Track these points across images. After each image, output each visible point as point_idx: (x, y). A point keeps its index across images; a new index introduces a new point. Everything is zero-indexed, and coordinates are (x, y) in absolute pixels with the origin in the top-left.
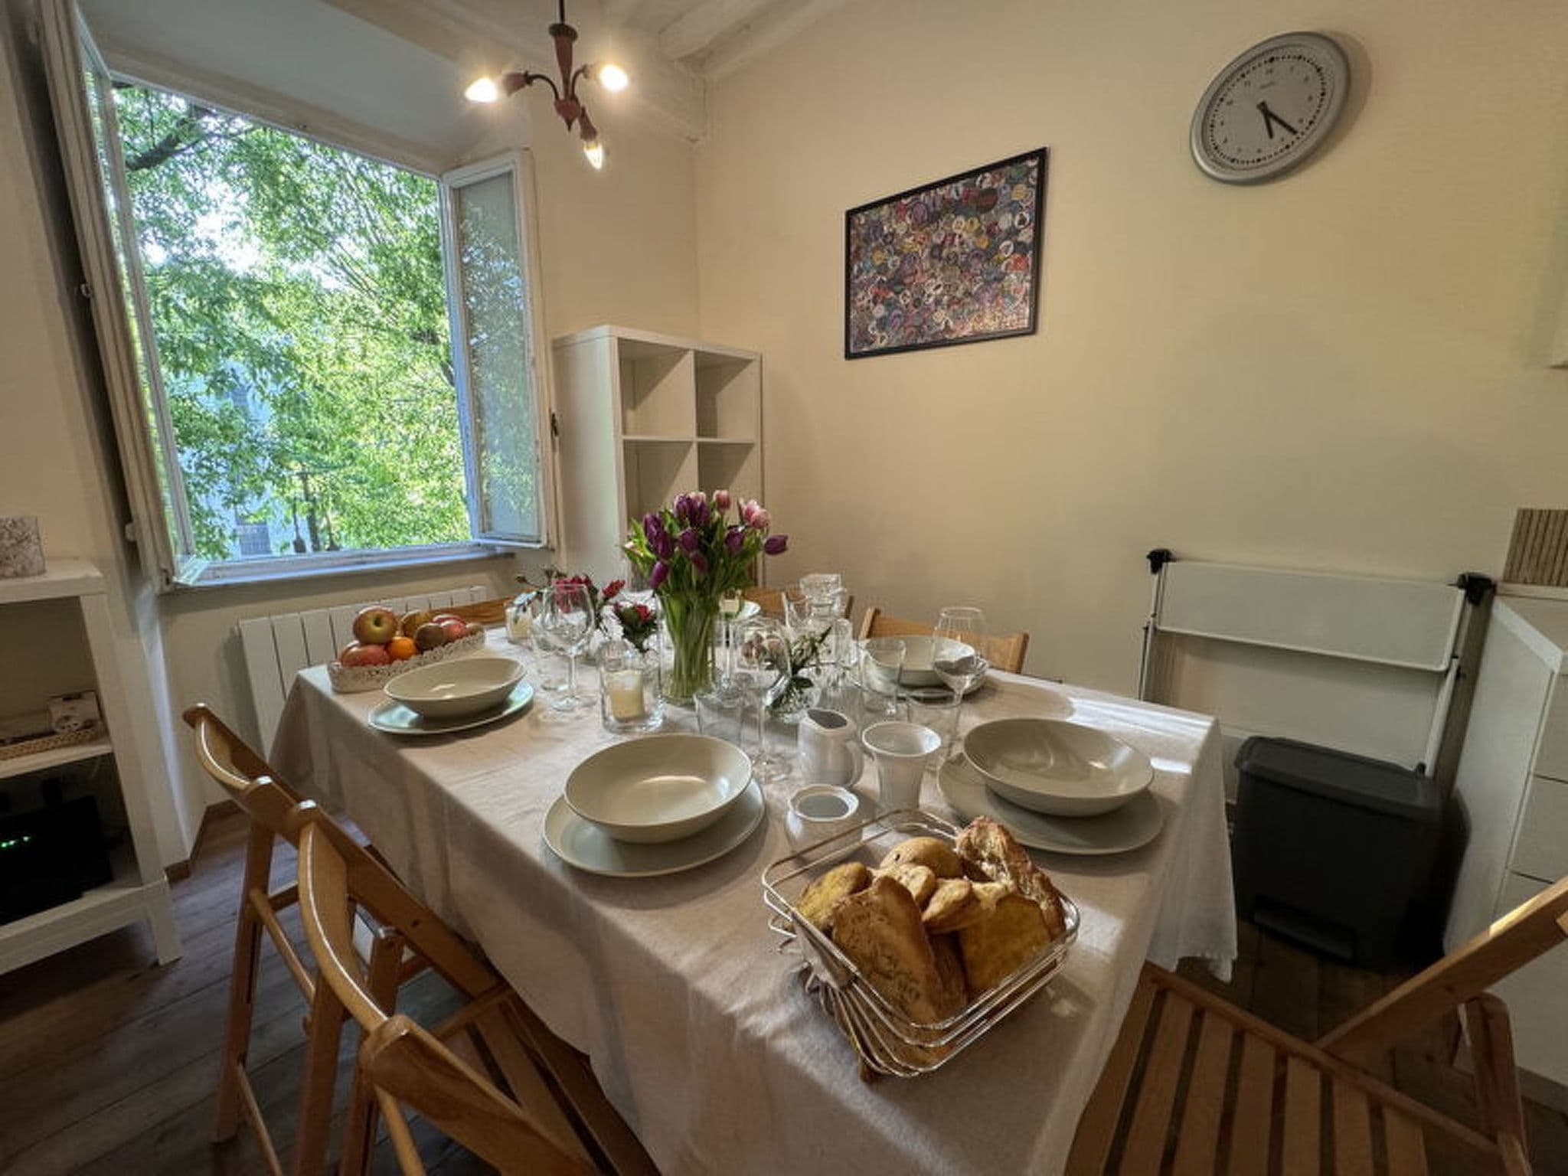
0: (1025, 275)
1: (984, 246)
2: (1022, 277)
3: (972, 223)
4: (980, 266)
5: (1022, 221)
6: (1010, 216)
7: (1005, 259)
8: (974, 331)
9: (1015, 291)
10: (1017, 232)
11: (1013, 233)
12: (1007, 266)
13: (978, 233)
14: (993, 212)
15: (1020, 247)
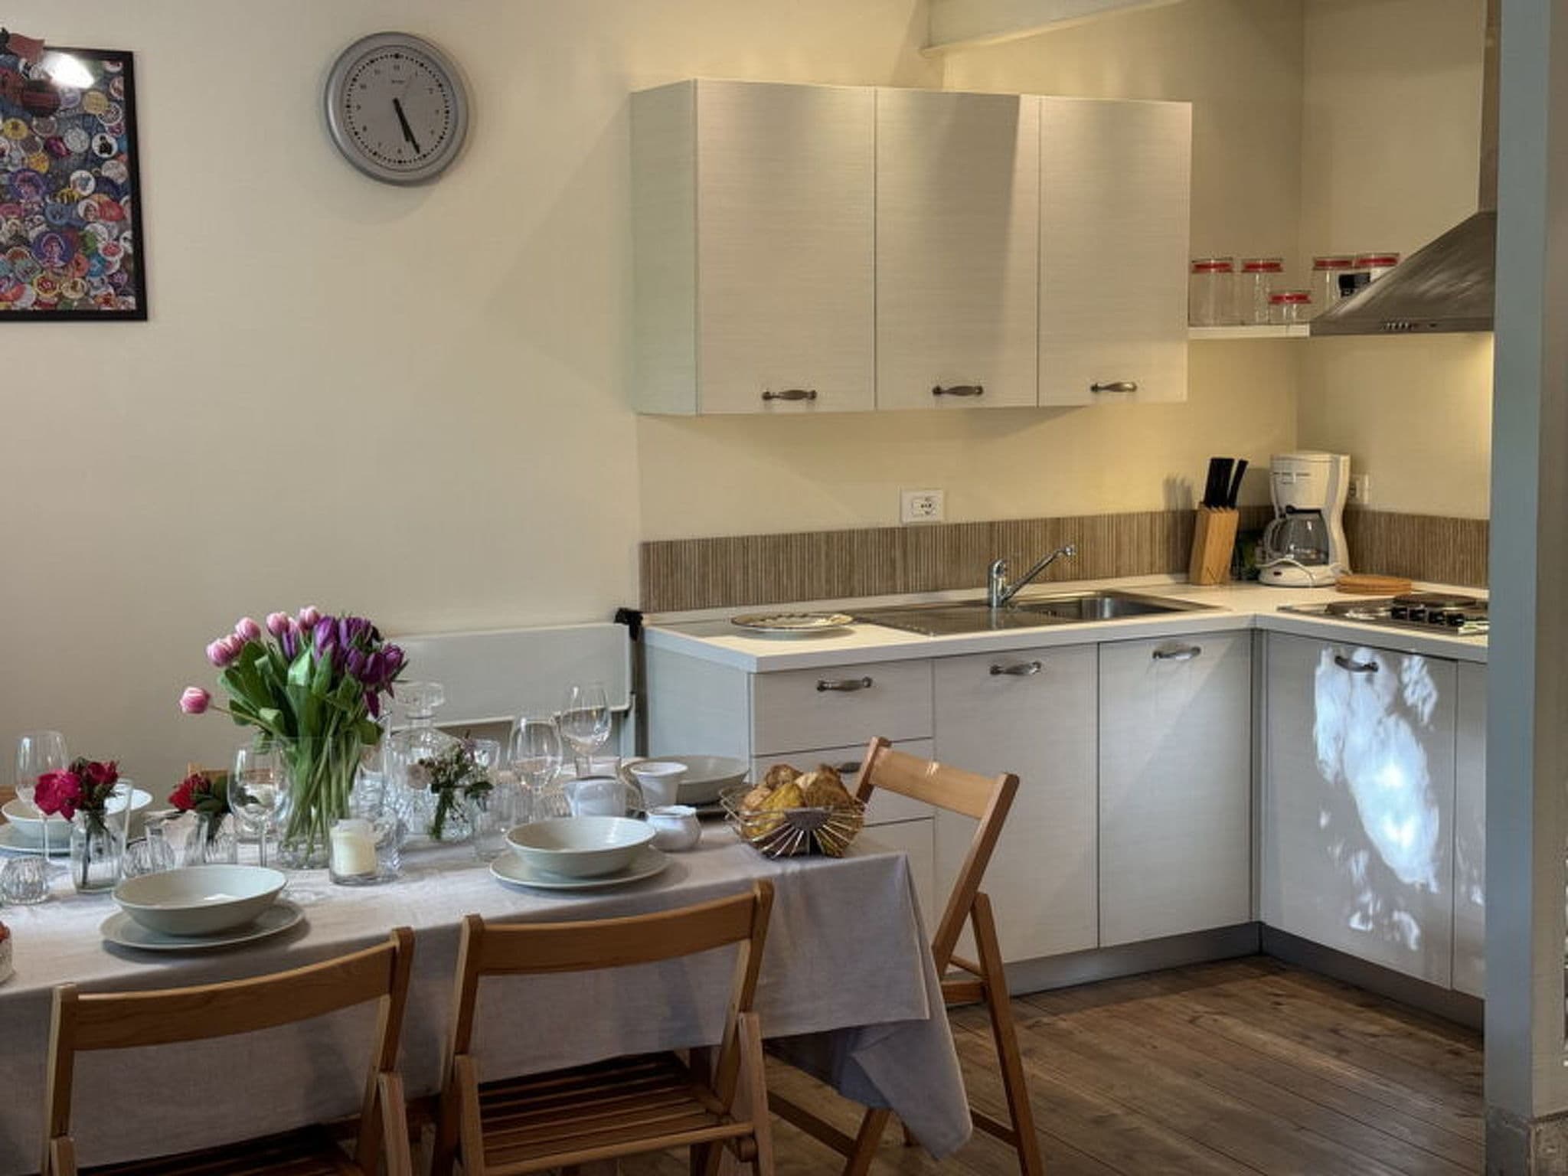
0: (121, 232)
1: (43, 168)
2: (115, 232)
3: (15, 127)
4: (38, 198)
5: (106, 148)
6: (84, 135)
7: (84, 198)
8: (37, 302)
9: (105, 249)
10: (100, 162)
11: (90, 161)
12: (87, 209)
13: (29, 145)
14: (52, 118)
15: (104, 184)
